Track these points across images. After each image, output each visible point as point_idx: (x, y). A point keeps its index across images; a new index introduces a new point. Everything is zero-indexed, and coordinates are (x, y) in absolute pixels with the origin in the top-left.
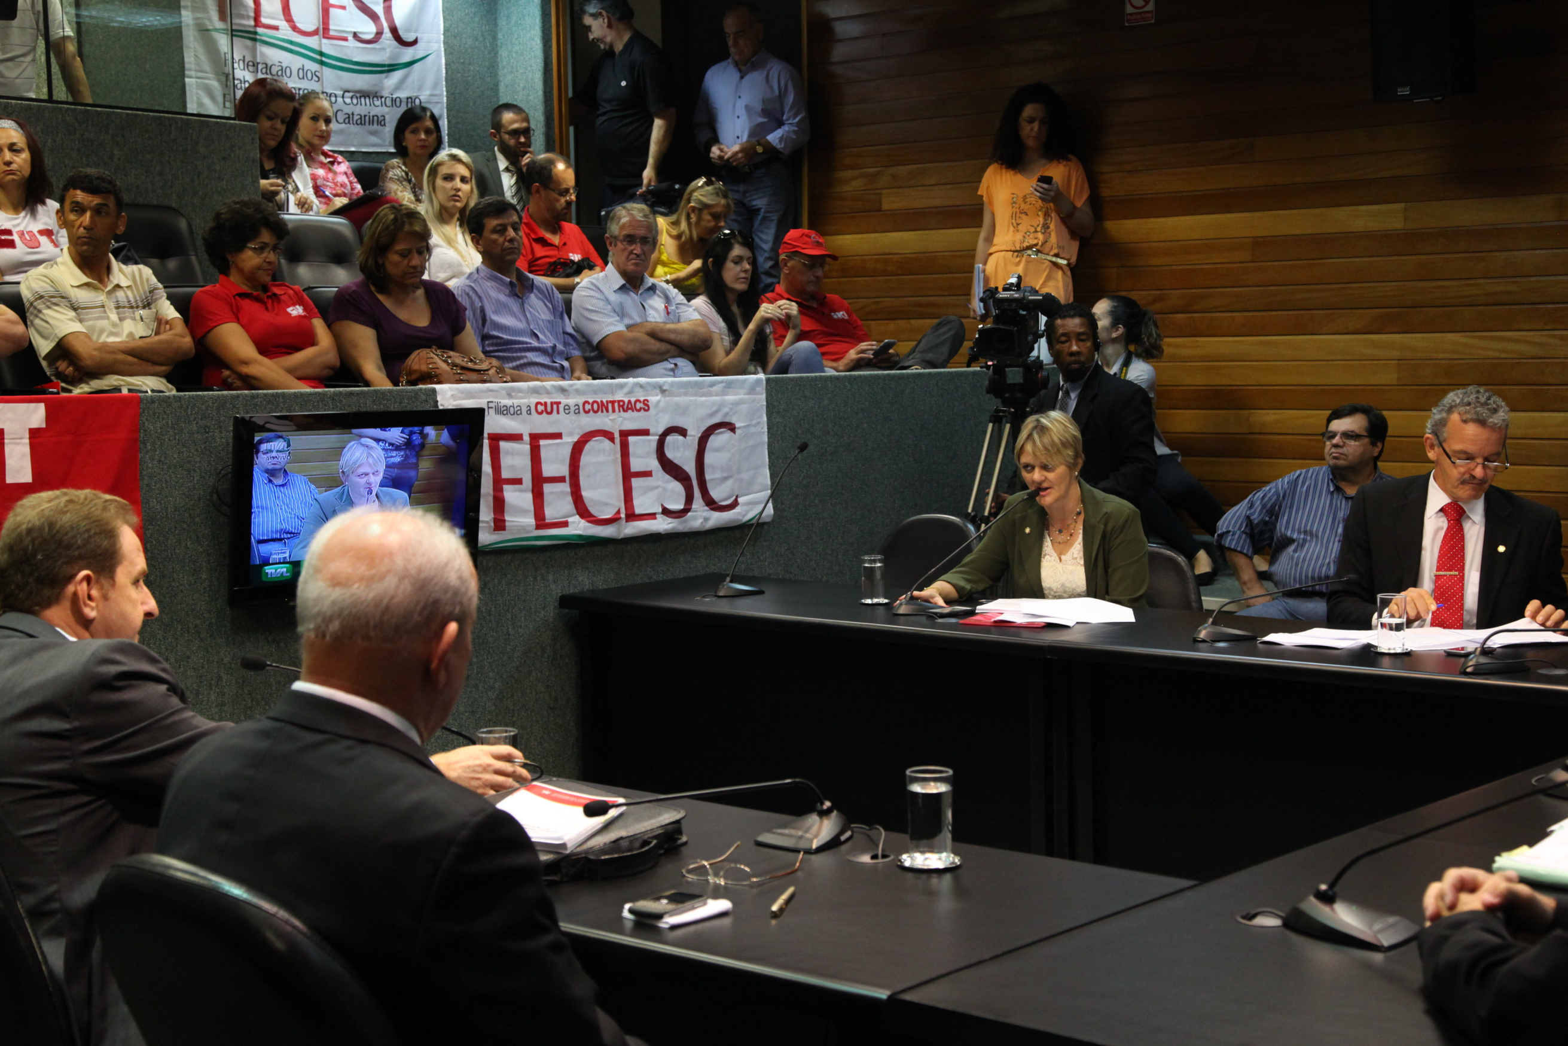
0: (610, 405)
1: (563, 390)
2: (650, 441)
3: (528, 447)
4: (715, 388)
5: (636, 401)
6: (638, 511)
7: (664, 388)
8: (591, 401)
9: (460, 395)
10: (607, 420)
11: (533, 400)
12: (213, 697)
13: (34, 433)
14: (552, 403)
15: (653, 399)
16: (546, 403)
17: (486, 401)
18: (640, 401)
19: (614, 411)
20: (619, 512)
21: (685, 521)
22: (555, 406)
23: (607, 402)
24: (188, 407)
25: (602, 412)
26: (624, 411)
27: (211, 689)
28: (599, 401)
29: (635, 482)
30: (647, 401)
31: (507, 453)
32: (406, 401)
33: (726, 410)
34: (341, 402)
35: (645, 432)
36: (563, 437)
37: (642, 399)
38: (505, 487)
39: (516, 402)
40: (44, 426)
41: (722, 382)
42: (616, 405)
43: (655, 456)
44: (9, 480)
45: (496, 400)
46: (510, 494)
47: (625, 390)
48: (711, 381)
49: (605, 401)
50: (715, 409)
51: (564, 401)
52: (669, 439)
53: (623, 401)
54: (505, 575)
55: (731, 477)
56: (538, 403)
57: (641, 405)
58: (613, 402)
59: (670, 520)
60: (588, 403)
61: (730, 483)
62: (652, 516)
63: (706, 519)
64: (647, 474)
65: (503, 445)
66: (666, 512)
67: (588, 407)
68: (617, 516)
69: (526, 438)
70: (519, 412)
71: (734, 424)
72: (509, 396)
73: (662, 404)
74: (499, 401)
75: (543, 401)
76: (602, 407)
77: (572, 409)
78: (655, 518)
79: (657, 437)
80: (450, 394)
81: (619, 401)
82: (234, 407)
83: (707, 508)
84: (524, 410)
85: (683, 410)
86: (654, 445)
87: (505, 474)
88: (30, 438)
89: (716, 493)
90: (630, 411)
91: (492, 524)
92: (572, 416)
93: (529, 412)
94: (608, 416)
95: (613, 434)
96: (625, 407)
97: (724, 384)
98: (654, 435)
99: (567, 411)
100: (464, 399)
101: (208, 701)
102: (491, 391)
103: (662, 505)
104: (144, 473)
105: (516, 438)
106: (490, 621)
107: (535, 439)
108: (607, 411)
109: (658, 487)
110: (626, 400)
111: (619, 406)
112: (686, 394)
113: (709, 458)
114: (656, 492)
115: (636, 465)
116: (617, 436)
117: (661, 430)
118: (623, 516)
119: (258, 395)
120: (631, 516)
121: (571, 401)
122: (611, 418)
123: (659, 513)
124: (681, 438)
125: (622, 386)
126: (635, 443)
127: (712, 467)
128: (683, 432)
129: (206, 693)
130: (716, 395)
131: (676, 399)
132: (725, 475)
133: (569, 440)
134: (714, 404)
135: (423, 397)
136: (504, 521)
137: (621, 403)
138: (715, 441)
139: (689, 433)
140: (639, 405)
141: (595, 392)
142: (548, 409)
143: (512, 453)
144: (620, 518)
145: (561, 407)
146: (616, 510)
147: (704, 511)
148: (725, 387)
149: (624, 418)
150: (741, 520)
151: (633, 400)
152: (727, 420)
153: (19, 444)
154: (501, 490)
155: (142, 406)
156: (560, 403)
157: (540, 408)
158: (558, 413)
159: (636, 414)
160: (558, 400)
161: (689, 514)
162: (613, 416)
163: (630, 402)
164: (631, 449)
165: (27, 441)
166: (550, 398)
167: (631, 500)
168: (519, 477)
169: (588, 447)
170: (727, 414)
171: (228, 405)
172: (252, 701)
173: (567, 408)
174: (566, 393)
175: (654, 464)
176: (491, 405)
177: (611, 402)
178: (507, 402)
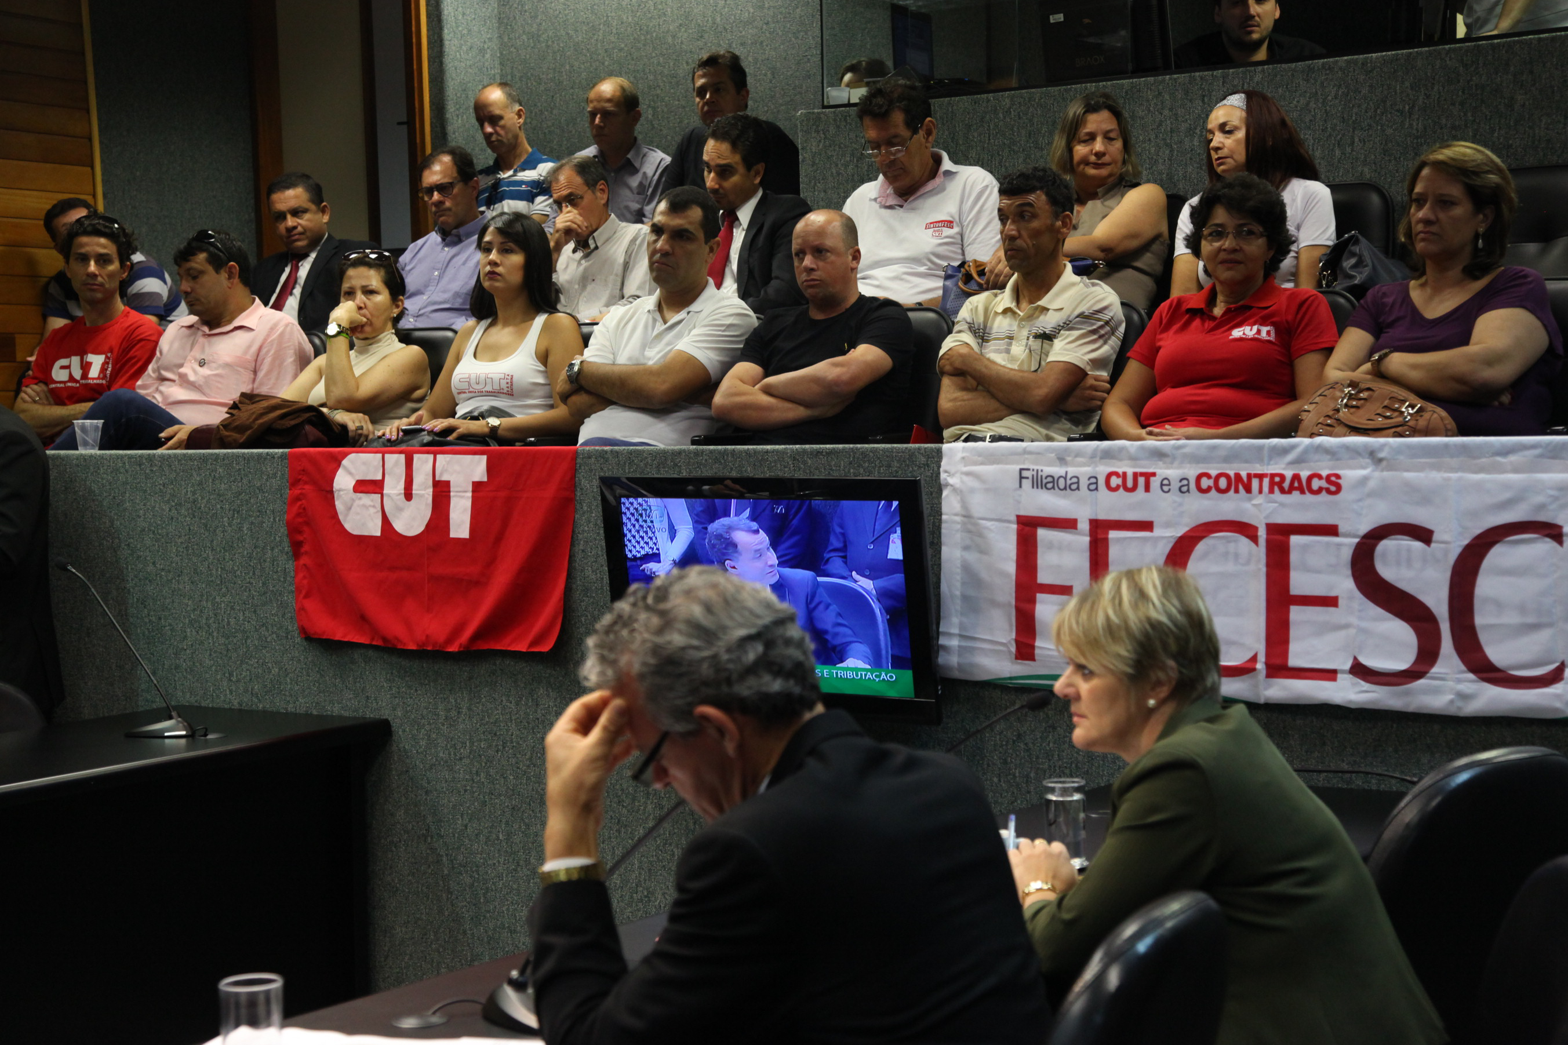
0: (1255, 483)
1: (1159, 455)
2: (1339, 545)
3: (1087, 539)
4: (1513, 458)
5: (1310, 478)
6: (1294, 661)
7: (1382, 455)
8: (1213, 473)
9: (976, 458)
10: (1247, 506)
11: (1103, 470)
12: (650, 807)
13: (477, 486)
14: (1136, 475)
15: (1350, 475)
16: (1125, 474)
17: (1018, 467)
18: (1320, 477)
19: (1261, 492)
20: (1254, 659)
21: (1407, 693)
22: (1141, 480)
23: (1249, 476)
24: (625, 463)
25: (1237, 491)
26: (1283, 491)
27: (648, 798)
28: (1232, 473)
29: (1296, 613)
30: (1338, 476)
31: (1050, 546)
32: (896, 464)
33: (1539, 499)
34: (805, 463)
35: (1331, 530)
36: (1155, 529)
37: (1324, 473)
38: (1039, 596)
39: (1072, 471)
40: (485, 479)
41: (1534, 446)
42: (1266, 481)
43: (1349, 572)
44: (453, 535)
45: (1036, 468)
46: (1046, 609)
47: (1291, 457)
48: (1503, 445)
49: (1244, 475)
50: (1507, 495)
51: (1163, 471)
52: (1386, 546)
53: (1282, 477)
54: (1054, 728)
55: (1550, 625)
56: (1109, 476)
57: (1323, 484)
58: (1261, 477)
59: (1365, 686)
60: (1208, 476)
61: (1543, 636)
62: (1330, 675)
63: (1464, 697)
64: (1330, 602)
65: (1042, 533)
66: (1359, 670)
67: (1205, 483)
68: (1249, 665)
69: (1084, 526)
70: (1074, 487)
71: (1560, 527)
72: (1062, 460)
73: (1372, 484)
74: (1040, 468)
75: (1120, 471)
76: (1240, 484)
77: (1175, 485)
78: (1334, 679)
79: (1357, 540)
80: (960, 455)
81: (1273, 476)
82: (676, 465)
83: (1471, 676)
84: (1084, 483)
85: (1425, 497)
86: (1347, 554)
87: (1044, 577)
88: (473, 491)
89: (1497, 653)
90: (1296, 494)
91: (1013, 649)
92: (1174, 497)
93: (1093, 486)
94: (1250, 500)
95: (1256, 529)
96: (1286, 485)
97: (1537, 452)
98: (1347, 535)
99: (1166, 488)
100: (982, 464)
101: (645, 810)
102: (1030, 453)
103: (1355, 658)
104: (580, 536)
105: (1068, 524)
106: (1029, 792)
107: (1099, 530)
108: (1248, 490)
109: (1347, 626)
110: (1289, 474)
111: (1272, 484)
112: (1438, 468)
113: (1486, 586)
114: (1343, 633)
115: (1300, 583)
116: (1262, 533)
117: (1364, 528)
118: (1260, 666)
119: (703, 451)
120: (1279, 668)
121: (1173, 473)
122: (1255, 502)
123: (1343, 672)
124: (1418, 545)
125: (1285, 451)
126: (1305, 547)
127: (1499, 605)
128: (1423, 535)
129: (643, 800)
130: (1516, 471)
131: (1408, 475)
132: (1531, 619)
133: (1167, 534)
134: (1506, 486)
135: (923, 460)
136: (1033, 647)
137: (1277, 479)
138: (1498, 556)
139: (1436, 537)
140: (1316, 484)
141: (1228, 459)
142: (1130, 484)
143: (1061, 547)
144: (1254, 670)
145: (1155, 482)
146: (1249, 655)
147: (1459, 681)
148: (1541, 456)
149: (1282, 505)
150: (1557, 710)
151: (1304, 474)
152: (1542, 517)
153: (462, 497)
154: (1033, 601)
155: (579, 461)
156: (1154, 474)
157: (1115, 481)
158: (1147, 489)
159: (1309, 497)
160: (1151, 470)
161: (1422, 682)
162: (1259, 500)
163: (1296, 477)
164: (1294, 557)
165: (470, 494)
166: (1134, 467)
167: (1286, 642)
168: (1067, 583)
169: (1201, 547)
170: (1542, 507)
171: (669, 462)
172: (695, 823)
173: (1166, 483)
174: (1168, 460)
175: (1344, 585)
176: (1025, 474)
177: (1256, 476)
178: (1057, 471)
